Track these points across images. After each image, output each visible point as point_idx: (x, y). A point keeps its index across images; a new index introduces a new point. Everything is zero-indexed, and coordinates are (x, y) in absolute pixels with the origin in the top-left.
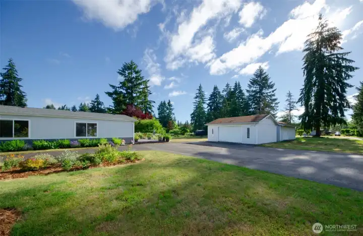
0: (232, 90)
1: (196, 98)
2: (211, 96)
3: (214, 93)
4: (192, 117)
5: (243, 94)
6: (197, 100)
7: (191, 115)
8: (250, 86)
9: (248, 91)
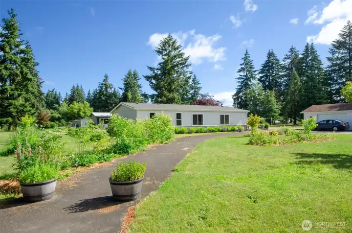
0: (301, 56)
1: (240, 71)
2: (265, 66)
3: (268, 62)
4: (234, 99)
5: (320, 62)
6: (242, 73)
7: (234, 96)
8: (333, 52)
9: (329, 59)
